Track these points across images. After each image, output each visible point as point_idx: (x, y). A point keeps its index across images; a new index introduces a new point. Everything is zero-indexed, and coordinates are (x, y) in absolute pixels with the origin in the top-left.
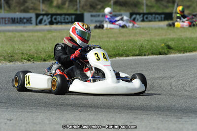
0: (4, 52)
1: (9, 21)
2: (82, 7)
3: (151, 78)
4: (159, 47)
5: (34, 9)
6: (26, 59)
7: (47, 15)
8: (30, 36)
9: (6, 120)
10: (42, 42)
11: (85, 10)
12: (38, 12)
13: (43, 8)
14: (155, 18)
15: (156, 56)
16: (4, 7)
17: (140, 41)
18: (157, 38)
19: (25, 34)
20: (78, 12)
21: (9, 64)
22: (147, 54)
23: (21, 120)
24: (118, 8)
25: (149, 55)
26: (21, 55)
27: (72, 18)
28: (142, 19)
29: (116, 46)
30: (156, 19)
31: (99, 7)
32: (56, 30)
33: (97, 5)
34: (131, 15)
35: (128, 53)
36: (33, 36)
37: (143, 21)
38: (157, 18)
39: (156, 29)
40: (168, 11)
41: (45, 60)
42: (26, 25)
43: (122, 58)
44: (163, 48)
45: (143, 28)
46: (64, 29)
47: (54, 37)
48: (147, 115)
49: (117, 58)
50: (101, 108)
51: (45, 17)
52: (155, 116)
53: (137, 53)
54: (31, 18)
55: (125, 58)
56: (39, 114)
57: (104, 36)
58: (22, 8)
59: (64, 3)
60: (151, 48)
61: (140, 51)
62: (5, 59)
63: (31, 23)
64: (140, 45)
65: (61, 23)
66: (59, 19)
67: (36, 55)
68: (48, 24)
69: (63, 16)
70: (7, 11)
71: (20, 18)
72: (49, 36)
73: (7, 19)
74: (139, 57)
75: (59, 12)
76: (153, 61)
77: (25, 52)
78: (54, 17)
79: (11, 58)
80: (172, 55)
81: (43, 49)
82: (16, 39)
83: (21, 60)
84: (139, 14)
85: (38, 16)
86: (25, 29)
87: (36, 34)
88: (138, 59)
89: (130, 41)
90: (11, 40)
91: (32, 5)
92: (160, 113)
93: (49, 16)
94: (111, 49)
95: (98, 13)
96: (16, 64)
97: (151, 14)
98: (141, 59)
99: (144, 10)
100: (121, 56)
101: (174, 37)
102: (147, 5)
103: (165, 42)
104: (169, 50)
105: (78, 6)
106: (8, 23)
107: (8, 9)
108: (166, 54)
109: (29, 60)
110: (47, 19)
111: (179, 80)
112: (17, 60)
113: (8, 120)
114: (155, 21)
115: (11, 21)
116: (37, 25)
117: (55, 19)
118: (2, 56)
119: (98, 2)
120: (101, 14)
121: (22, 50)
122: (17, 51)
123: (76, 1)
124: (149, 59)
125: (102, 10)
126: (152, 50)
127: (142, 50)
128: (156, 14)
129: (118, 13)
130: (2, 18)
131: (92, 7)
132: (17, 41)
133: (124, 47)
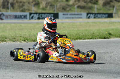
0: (10, 36)
2: (58, 9)
3: (99, 53)
4: (104, 34)
5: (29, 10)
6: (23, 40)
7: (36, 13)
8: (26, 26)
9: (10, 77)
10: (33, 30)
11: (59, 11)
12: (31, 12)
13: (34, 9)
15: (102, 40)
16: (11, 8)
17: (93, 30)
18: (103, 28)
19: (23, 25)
20: (55, 12)
21: (12, 43)
22: (97, 38)
23: (19, 77)
24: (80, 10)
25: (98, 38)
26: (20, 38)
27: (51, 16)
29: (78, 33)
31: (68, 9)
32: (42, 23)
33: (67, 8)
34: (88, 14)
35: (85, 37)
37: (95, 18)
38: (103, 16)
39: (102, 23)
40: (110, 12)
41: (34, 41)
42: (23, 19)
43: (81, 40)
44: (106, 35)
45: (95, 23)
48: (96, 75)
49: (79, 40)
50: (68, 70)
51: (35, 15)
52: (101, 76)
53: (91, 37)
54: (26, 15)
55: (83, 40)
56: (30, 73)
58: (21, 9)
59: (46, 7)
60: (99, 34)
61: (92, 36)
62: (10, 40)
63: (27, 18)
64: (93, 33)
66: (44, 16)
67: (29, 38)
68: (37, 19)
69: (46, 14)
70: (12, 11)
71: (20, 16)
72: (37, 26)
73: (12, 16)
74: (92, 40)
75: (43, 12)
76: (100, 42)
77: (22, 36)
78: (40, 15)
79: (14, 40)
80: (112, 39)
81: (33, 34)
82: (17, 28)
83: (20, 41)
84: (93, 14)
85: (31, 14)
86: (22, 22)
87: (29, 25)
89: (87, 30)
90: (14, 28)
91: (27, 7)
92: (104, 74)
93: (38, 14)
94: (74, 35)
95: (67, 13)
97: (100, 14)
99: (96, 11)
100: (81, 39)
101: (114, 28)
102: (97, 9)
103: (108, 31)
104: (110, 36)
105: (55, 9)
106: (12, 18)
109: (25, 41)
110: (36, 16)
111: (116, 54)
112: (18, 41)
113: (11, 77)
114: (102, 18)
115: (14, 17)
116: (30, 19)
117: (41, 16)
118: (8, 38)
119: (67, 6)
120: (69, 13)
121: (20, 35)
122: (17, 35)
123: (54, 6)
124: (98, 41)
125: (70, 11)
126: (100, 36)
127: (94, 35)
128: (103, 14)
129: (79, 13)
130: (9, 15)
131: (64, 9)
132: (18, 29)
133: (83, 33)
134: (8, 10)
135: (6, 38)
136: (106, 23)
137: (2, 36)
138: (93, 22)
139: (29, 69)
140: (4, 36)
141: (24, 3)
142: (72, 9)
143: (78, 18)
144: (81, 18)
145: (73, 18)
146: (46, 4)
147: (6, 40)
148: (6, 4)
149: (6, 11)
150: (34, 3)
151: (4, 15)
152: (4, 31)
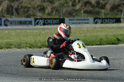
0: (15, 42)
1: (18, 23)
2: (64, 15)
4: (113, 40)
5: (34, 15)
6: (28, 47)
7: (42, 19)
8: (31, 32)
10: (38, 36)
12: (36, 17)
13: (39, 15)
14: (109, 21)
15: (110, 45)
16: (15, 14)
17: (100, 36)
18: (111, 34)
19: (28, 31)
20: (61, 17)
21: (18, 50)
24: (86, 15)
25: (106, 44)
26: (25, 44)
27: (57, 21)
28: (101, 22)
29: (85, 39)
30: (111, 22)
31: (74, 14)
32: (47, 29)
34: (95, 19)
35: (92, 43)
36: (33, 32)
37: (102, 23)
39: (110, 28)
40: (118, 17)
41: (40, 48)
42: (28, 25)
43: (89, 47)
44: (115, 40)
45: (102, 28)
46: (52, 28)
47: (46, 33)
51: (40, 21)
53: (98, 43)
54: (32, 21)
55: (91, 46)
57: (78, 33)
58: (26, 14)
59: (52, 12)
60: (107, 40)
61: (100, 42)
62: (15, 47)
63: (32, 24)
64: (100, 38)
65: (51, 24)
66: (49, 22)
67: (35, 44)
68: (42, 25)
69: (52, 20)
70: (17, 16)
71: (25, 21)
72: (43, 32)
73: (16, 22)
75: (49, 17)
76: (108, 48)
77: (28, 42)
78: (46, 20)
79: (19, 46)
80: (120, 45)
81: (39, 40)
83: (25, 47)
84: (100, 19)
85: (36, 19)
86: (28, 28)
87: (35, 31)
88: (99, 47)
89: (94, 36)
90: (19, 35)
91: (32, 13)
95: (74, 18)
96: (23, 50)
98: (101, 47)
99: (103, 16)
100: (89, 45)
101: (122, 33)
102: (104, 13)
103: (116, 36)
104: (118, 41)
105: (61, 14)
106: (17, 24)
107: (17, 15)
108: (117, 44)
109: (30, 48)
112: (23, 47)
114: (110, 23)
115: (19, 23)
116: (35, 25)
117: (47, 22)
118: (14, 45)
119: (73, 11)
120: (76, 18)
121: (26, 41)
122: (23, 42)
123: (60, 11)
124: (106, 47)
125: (76, 16)
126: (108, 42)
127: (102, 41)
128: (110, 19)
129: (86, 18)
130: (14, 21)
131: (70, 14)
132: (23, 35)
133: (90, 39)
134: (12, 16)
135: (11, 45)
136: (114, 28)
137: (7, 43)
138: (100, 28)
139: (36, 77)
140: (9, 43)
141: (29, 8)
142: (79, 14)
143: (85, 23)
144: (88, 23)
145: (79, 23)
146: (52, 9)
147: (12, 47)
148: (11, 9)
149: (11, 17)
150: (39, 8)
151: (8, 21)
152: (8, 38)
